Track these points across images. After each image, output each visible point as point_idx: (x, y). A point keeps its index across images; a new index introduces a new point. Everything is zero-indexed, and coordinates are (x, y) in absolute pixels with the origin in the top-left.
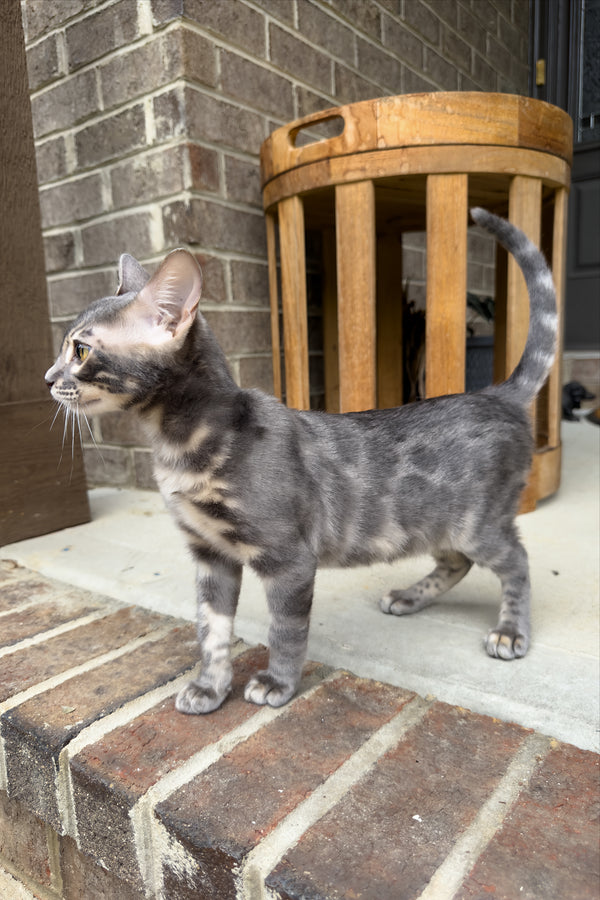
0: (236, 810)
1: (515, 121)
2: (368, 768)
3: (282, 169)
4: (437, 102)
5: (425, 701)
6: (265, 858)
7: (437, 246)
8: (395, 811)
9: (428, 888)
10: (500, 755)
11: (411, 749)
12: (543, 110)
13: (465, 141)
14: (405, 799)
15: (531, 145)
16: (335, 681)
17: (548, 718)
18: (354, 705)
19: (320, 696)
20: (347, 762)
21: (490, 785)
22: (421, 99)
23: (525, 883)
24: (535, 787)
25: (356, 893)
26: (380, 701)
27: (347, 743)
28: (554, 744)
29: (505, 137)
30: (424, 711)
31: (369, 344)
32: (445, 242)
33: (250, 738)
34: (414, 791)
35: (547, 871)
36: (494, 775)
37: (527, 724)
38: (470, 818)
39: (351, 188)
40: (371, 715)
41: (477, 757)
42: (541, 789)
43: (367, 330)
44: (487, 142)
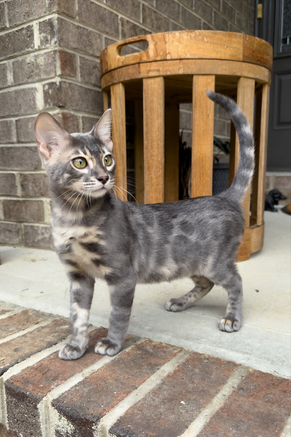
0: (92, 401)
1: (241, 47)
2: (159, 382)
3: (113, 67)
4: (199, 36)
5: (187, 352)
6: (109, 420)
7: (198, 114)
8: (172, 400)
9: (187, 430)
10: (225, 375)
11: (180, 373)
12: (256, 42)
13: (214, 57)
14: (177, 395)
15: (249, 61)
16: (142, 343)
17: (248, 359)
18: (151, 354)
19: (134, 350)
20: (148, 379)
21: (218, 388)
22: (190, 34)
23: (233, 427)
24: (240, 388)
25: (153, 433)
26: (164, 352)
27: (148, 371)
28: (251, 370)
29: (236, 55)
30: (187, 356)
31: (161, 167)
32: (202, 113)
33: (98, 370)
34: (182, 391)
35: (243, 422)
36: (221, 384)
37: (238, 362)
38: (208, 401)
39: (152, 80)
40: (160, 358)
41: (213, 376)
42: (243, 389)
43: (159, 159)
44: (226, 58)
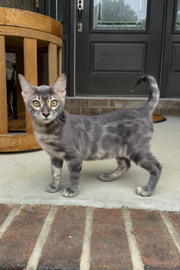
0: (15, 254)
1: (50, 25)
2: (49, 229)
4: (27, 14)
5: (55, 207)
6: (33, 263)
8: (64, 237)
9: (83, 252)
10: (83, 215)
11: (58, 220)
12: (57, 23)
13: (36, 29)
14: (64, 233)
15: (54, 34)
16: (24, 208)
17: (89, 202)
18: (35, 213)
19: (22, 213)
20: (42, 229)
21: (84, 223)
22: (22, 12)
23: (104, 242)
24: (95, 220)
25: (65, 261)
26: (41, 210)
27: (39, 224)
28: (93, 208)
29: (48, 30)
30: (56, 209)
32: (30, 61)
33: (5, 232)
34: (65, 231)
35: (107, 238)
36: (83, 220)
37: (85, 205)
38: (84, 232)
40: (41, 214)
41: (77, 217)
42: (96, 220)
44: (43, 30)
